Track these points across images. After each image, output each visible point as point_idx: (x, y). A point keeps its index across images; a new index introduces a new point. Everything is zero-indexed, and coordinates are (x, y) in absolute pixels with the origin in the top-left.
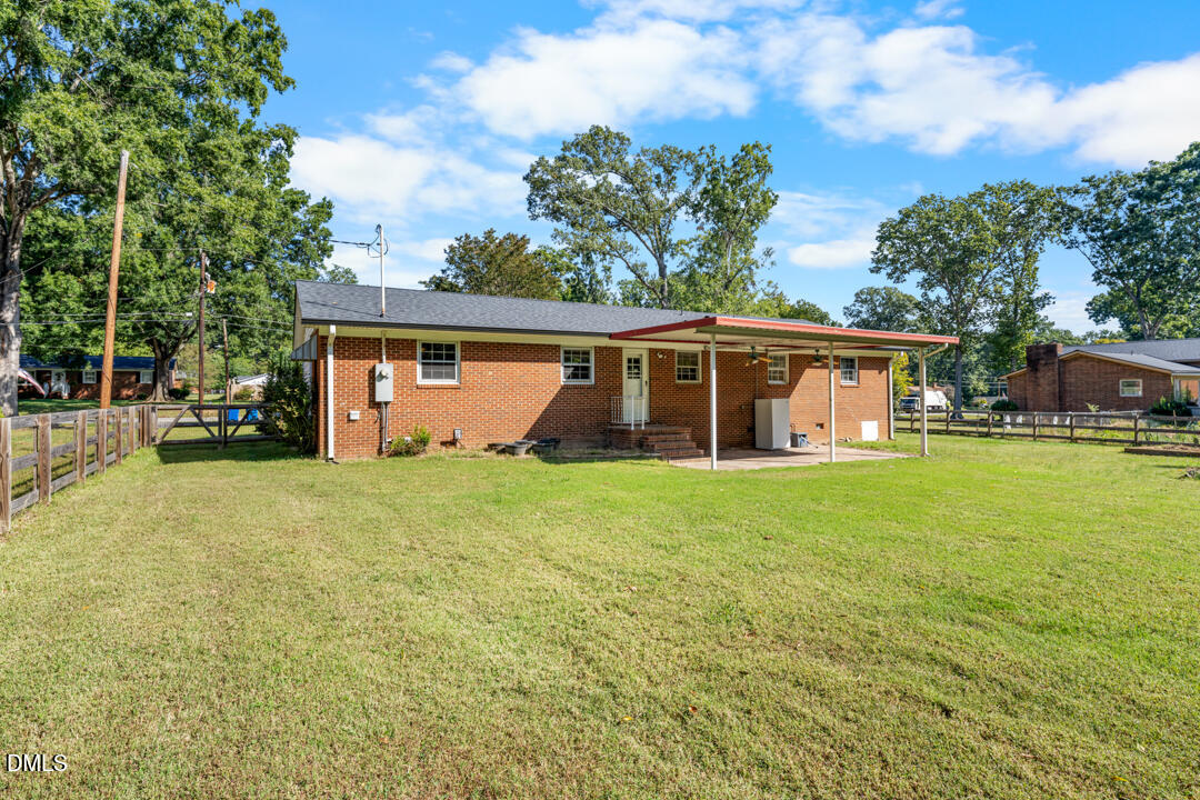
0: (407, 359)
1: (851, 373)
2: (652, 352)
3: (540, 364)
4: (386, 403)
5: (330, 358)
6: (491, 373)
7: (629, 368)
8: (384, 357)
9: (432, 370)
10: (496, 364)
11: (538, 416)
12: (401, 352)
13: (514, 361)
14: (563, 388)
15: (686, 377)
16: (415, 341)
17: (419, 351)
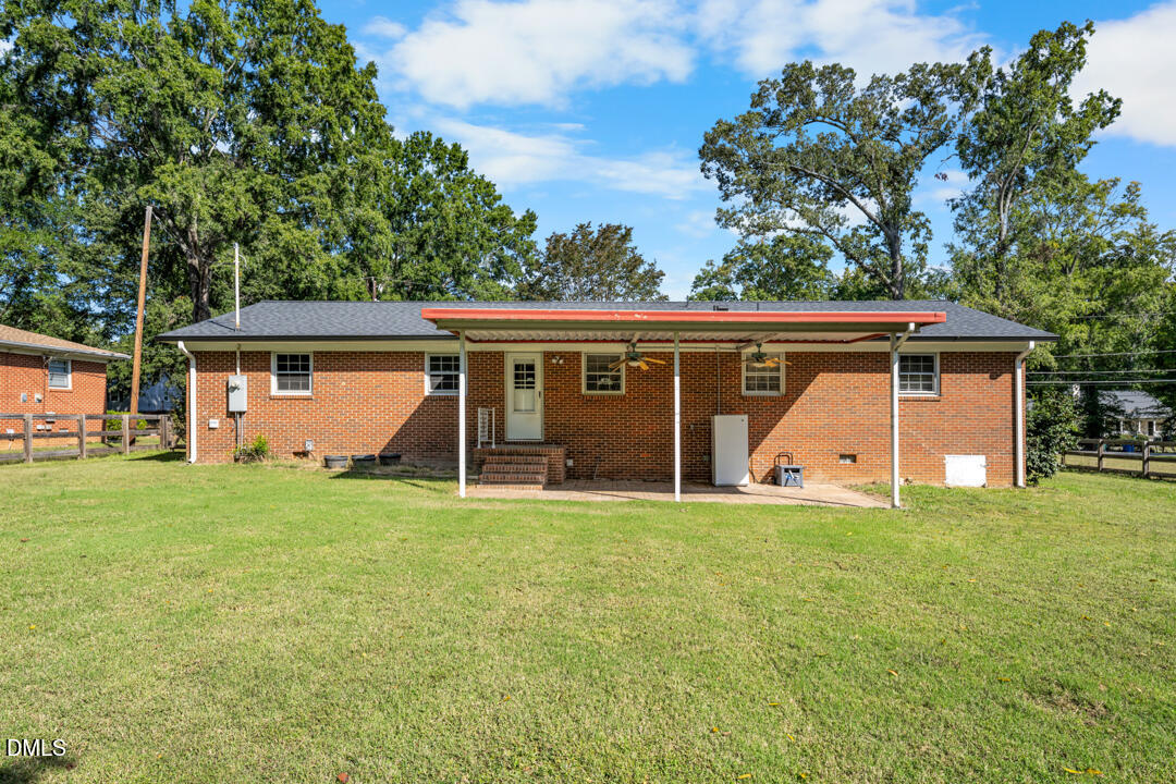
0: (261, 371)
1: (929, 378)
2: (548, 356)
3: (399, 373)
4: (241, 413)
5: (193, 371)
6: (344, 384)
7: (517, 376)
8: (238, 369)
9: (289, 381)
10: (349, 374)
11: (396, 430)
12: (255, 364)
13: (369, 370)
14: (426, 399)
15: (603, 387)
16: (269, 353)
17: (274, 363)
